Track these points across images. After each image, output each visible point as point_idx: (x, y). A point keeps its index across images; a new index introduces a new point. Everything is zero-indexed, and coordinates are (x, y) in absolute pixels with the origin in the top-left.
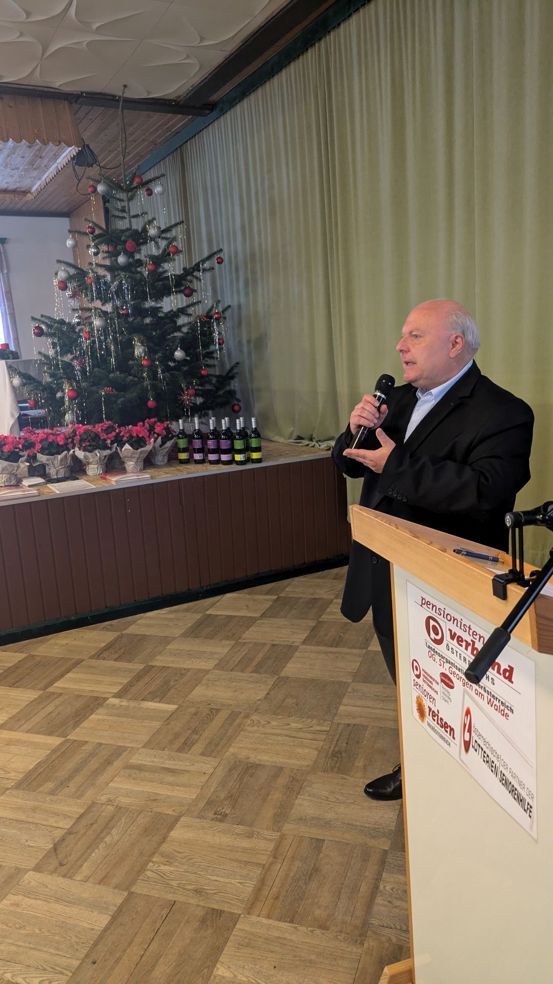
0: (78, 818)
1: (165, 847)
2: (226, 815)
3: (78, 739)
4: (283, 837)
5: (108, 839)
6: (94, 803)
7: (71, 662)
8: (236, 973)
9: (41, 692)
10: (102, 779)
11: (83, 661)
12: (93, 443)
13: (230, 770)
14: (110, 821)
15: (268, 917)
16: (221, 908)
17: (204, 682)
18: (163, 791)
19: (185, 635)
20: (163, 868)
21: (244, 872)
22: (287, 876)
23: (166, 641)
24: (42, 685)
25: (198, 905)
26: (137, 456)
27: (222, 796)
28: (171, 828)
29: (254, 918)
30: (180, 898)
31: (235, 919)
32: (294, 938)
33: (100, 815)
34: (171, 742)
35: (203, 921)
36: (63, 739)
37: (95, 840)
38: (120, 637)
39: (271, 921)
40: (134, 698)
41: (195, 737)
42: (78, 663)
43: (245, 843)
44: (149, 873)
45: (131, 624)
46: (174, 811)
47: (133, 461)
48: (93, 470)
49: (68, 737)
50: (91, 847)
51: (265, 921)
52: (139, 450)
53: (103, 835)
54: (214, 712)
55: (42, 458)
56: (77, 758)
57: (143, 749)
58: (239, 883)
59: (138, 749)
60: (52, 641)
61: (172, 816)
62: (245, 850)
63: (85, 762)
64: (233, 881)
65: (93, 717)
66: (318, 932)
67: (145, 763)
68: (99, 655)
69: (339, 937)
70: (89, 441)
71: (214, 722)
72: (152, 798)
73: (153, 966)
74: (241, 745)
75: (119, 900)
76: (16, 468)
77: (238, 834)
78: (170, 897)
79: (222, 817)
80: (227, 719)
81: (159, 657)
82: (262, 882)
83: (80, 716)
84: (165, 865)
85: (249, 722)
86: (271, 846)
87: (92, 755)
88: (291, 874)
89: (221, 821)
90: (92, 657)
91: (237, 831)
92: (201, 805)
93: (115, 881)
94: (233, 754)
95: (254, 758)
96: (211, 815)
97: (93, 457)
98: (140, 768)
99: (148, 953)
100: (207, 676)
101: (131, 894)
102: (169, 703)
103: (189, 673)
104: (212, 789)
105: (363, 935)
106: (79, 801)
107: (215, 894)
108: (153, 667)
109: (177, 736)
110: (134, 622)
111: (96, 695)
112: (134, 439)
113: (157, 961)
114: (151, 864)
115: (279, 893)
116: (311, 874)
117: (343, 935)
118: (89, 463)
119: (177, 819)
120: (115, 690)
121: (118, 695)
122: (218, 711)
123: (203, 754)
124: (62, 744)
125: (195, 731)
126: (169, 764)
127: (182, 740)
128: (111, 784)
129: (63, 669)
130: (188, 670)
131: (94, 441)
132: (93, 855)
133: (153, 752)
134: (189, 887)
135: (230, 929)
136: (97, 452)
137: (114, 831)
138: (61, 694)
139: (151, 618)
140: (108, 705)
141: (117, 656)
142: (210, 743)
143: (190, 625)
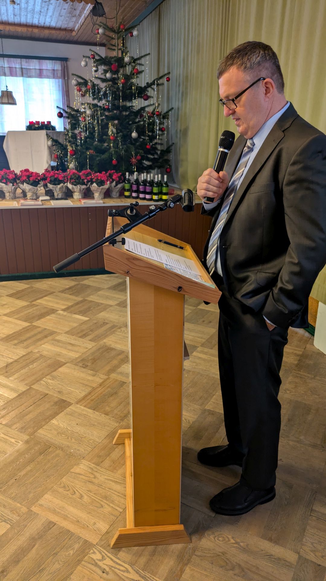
0: (22, 356)
1: (54, 374)
2: (87, 366)
3: (36, 325)
4: (108, 378)
5: (31, 366)
6: (31, 352)
7: (48, 293)
8: (60, 423)
9: (29, 303)
10: (40, 343)
11: (54, 292)
12: (77, 181)
13: (99, 349)
14: (35, 360)
15: (85, 406)
16: (66, 400)
17: (108, 310)
18: (64, 352)
19: (110, 288)
20: (49, 381)
21: (84, 389)
22: (102, 393)
23: (99, 289)
24: (30, 300)
25: (57, 397)
26: (100, 190)
27: (90, 358)
28: (60, 367)
29: (78, 406)
30: (50, 393)
31: (70, 404)
32: (91, 416)
33: (32, 357)
34: (78, 333)
35: (56, 403)
36: (30, 324)
37: (25, 366)
38: (77, 285)
39: (85, 408)
40: (71, 312)
41: (91, 333)
42: (52, 293)
43: (90, 378)
44: (42, 382)
45: (86, 279)
46: (65, 360)
47: (97, 193)
48: (77, 195)
49: (33, 324)
50: (23, 368)
51: (82, 407)
52: (101, 187)
53: (29, 364)
54: (105, 324)
55: (50, 186)
56: (32, 333)
57: (64, 334)
58: (79, 392)
59: (62, 333)
60: (44, 282)
61: (63, 362)
62: (88, 380)
63: (35, 335)
64: (77, 391)
65: (48, 317)
66: (103, 415)
67: (61, 339)
68: (63, 291)
69: (111, 419)
70: (75, 180)
71: (103, 328)
72: (58, 354)
73: (27, 415)
74: (110, 339)
75: (24, 390)
76: (36, 190)
77: (88, 374)
78: (47, 392)
79: (85, 367)
80: (110, 328)
81: (91, 296)
82: (90, 393)
83: (42, 316)
84: (51, 380)
85: (119, 330)
86: (101, 381)
87: (40, 333)
88: (104, 393)
89: (84, 368)
90: (59, 292)
91: (89, 373)
92: (79, 360)
93: (26, 382)
94: (105, 343)
95: (113, 346)
96: (81, 365)
97: (77, 189)
98: (58, 341)
99: (27, 410)
100: (110, 308)
101: (31, 388)
102: (86, 317)
103: (103, 305)
104: (87, 355)
105: (122, 420)
106: (25, 350)
107: (67, 394)
108: (86, 300)
109: (82, 331)
110: (88, 279)
111: (53, 308)
112: (99, 181)
113: (29, 413)
114: (45, 379)
115: (94, 399)
116: (113, 394)
117: (113, 418)
118: (75, 192)
119: (65, 364)
120: (64, 307)
121: (64, 310)
122: (107, 323)
123: (90, 340)
124: (29, 326)
125: (92, 331)
126: (73, 342)
127: (84, 333)
128: (43, 346)
129: (44, 295)
130: (102, 304)
131: (77, 180)
132: (22, 371)
133: (68, 336)
134: (56, 390)
135: (65, 408)
136: (78, 186)
137: (35, 364)
138: (38, 305)
139: (97, 278)
140: (57, 313)
141: (71, 293)
142: (96, 336)
143: (114, 284)
